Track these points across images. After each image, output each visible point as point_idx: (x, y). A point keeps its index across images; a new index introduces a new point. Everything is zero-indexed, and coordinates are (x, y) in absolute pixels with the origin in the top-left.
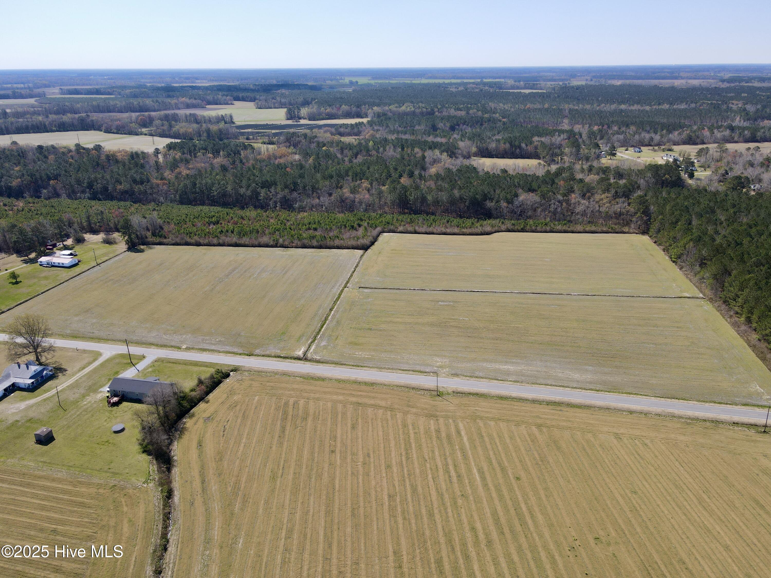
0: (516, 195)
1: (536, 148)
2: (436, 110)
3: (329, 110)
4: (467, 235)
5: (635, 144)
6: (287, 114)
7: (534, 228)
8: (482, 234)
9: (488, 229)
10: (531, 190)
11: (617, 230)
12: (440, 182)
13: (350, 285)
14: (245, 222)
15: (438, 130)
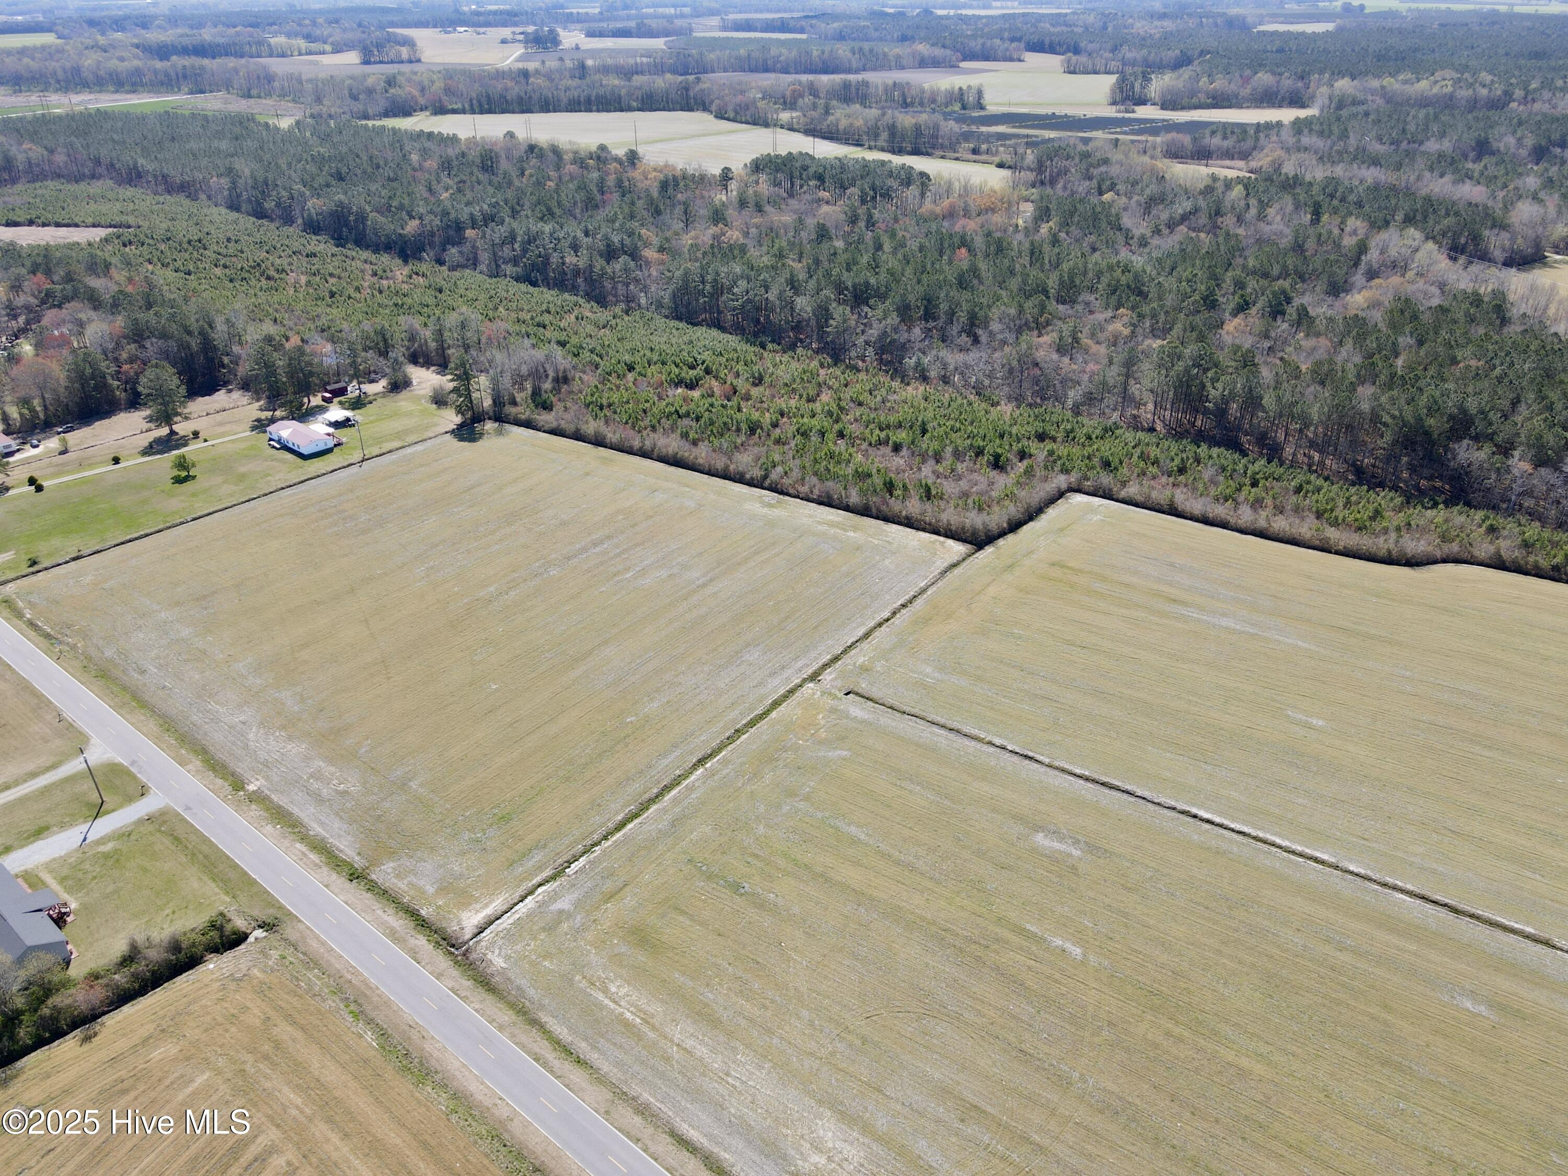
2: (1518, 93)
4: (1337, 553)
6: (1113, 91)
8: (1389, 560)
9: (1416, 545)
12: (1349, 344)
13: (828, 676)
14: (755, 392)
15: (1486, 160)
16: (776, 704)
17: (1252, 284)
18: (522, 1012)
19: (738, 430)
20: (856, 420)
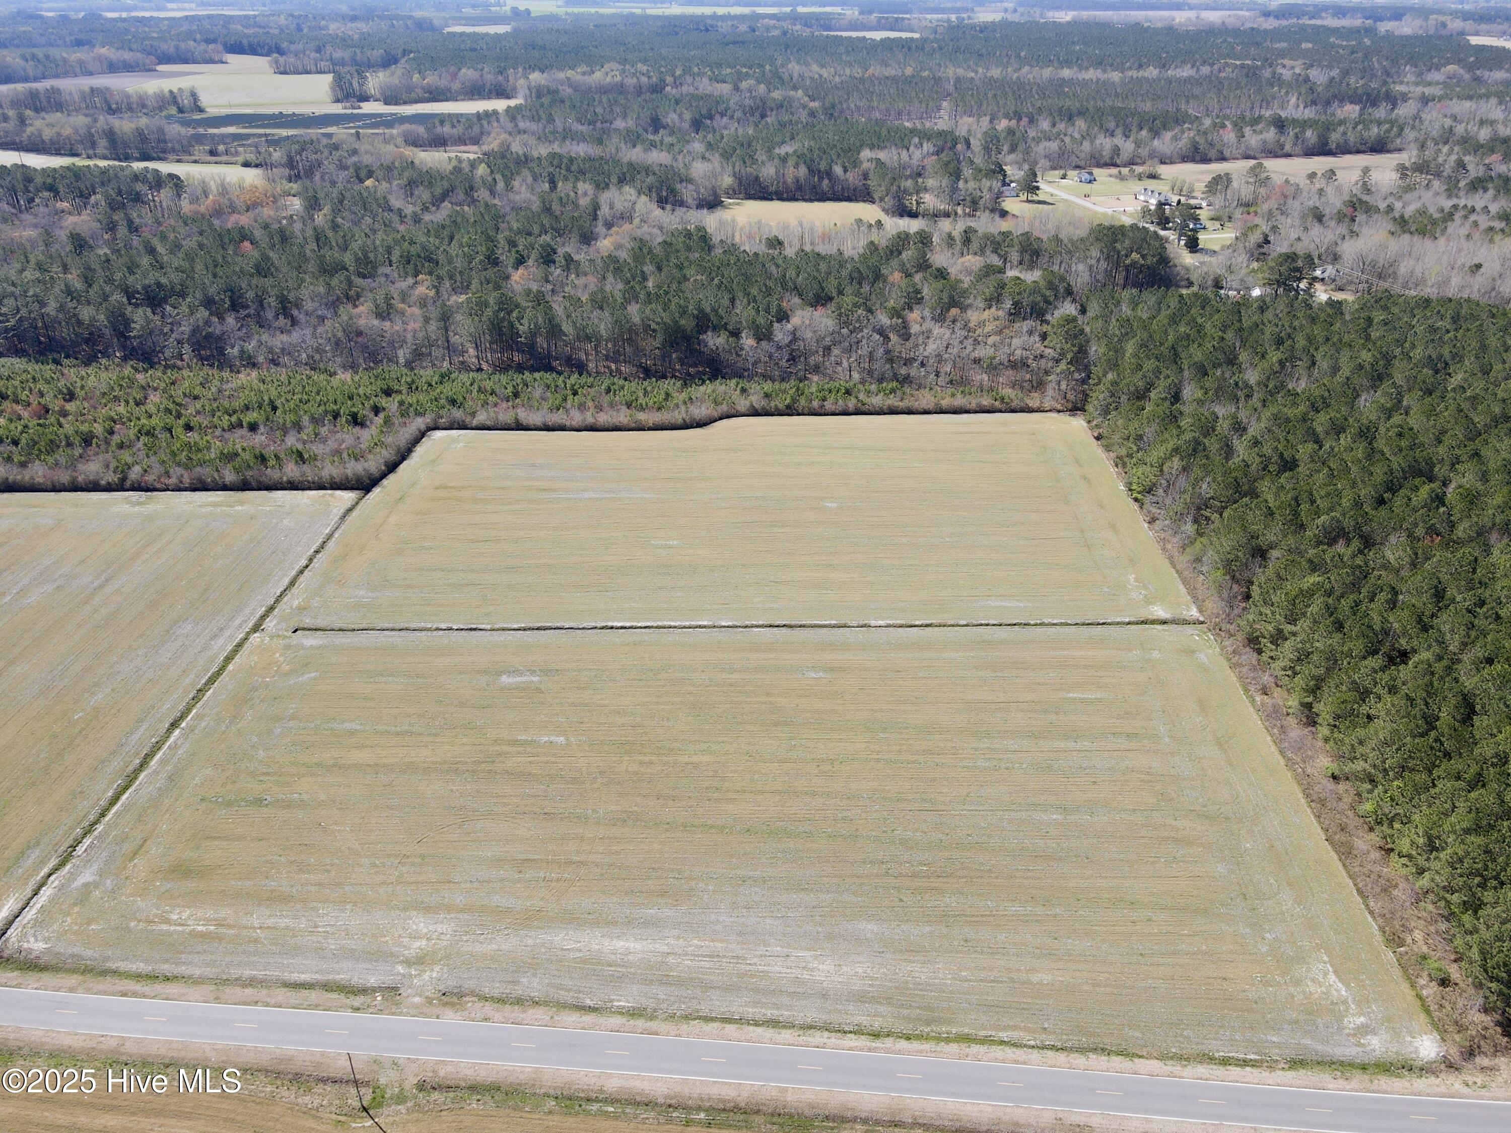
0: (783, 316)
1: (865, 176)
2: (669, 79)
3: (431, 79)
4: (650, 429)
5: (1082, 163)
6: (333, 89)
7: (815, 404)
8: (685, 426)
9: (700, 411)
10: (820, 300)
11: (1014, 405)
12: (610, 278)
13: (270, 624)
14: (70, 407)
15: (662, 131)
16: (228, 659)
17: (522, 242)
18: (87, 971)
19: (69, 445)
20: (198, 412)
